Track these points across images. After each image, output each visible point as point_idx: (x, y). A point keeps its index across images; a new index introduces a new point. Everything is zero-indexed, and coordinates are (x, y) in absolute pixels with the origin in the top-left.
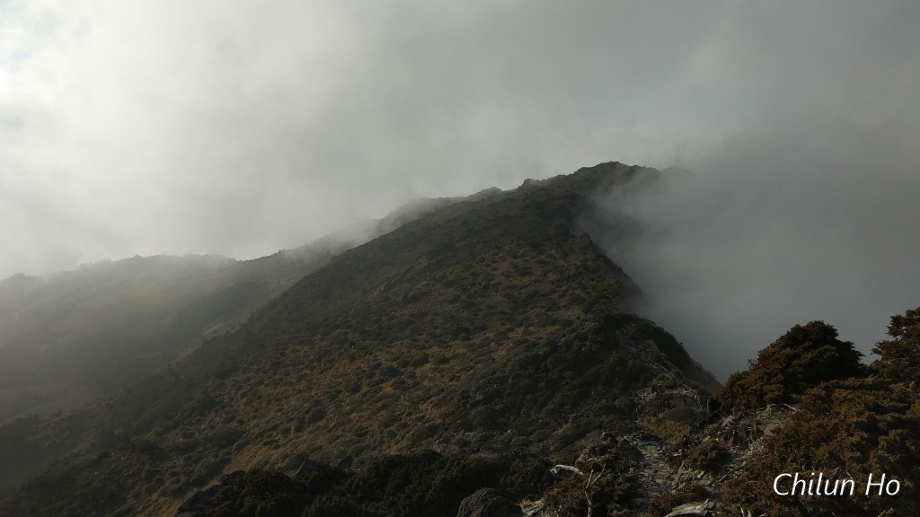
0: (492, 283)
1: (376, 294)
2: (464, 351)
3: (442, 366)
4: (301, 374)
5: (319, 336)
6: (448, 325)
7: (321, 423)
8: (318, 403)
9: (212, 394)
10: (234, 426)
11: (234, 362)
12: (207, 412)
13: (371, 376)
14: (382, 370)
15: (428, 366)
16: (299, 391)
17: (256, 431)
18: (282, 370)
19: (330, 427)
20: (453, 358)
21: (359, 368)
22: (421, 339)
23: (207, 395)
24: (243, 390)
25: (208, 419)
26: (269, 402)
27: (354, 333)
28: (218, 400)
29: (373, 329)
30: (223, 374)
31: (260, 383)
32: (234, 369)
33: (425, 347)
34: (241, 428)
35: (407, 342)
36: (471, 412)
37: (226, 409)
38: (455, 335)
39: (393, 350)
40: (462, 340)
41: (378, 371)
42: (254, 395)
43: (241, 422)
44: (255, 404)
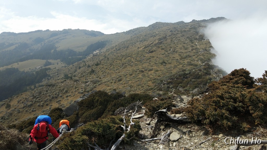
0: (176, 50)
1: (141, 49)
2: (164, 69)
3: (156, 72)
4: (117, 68)
5: (124, 58)
6: (160, 61)
7: (121, 82)
8: (121, 77)
9: (94, 70)
10: (98, 79)
11: (100, 62)
12: (92, 74)
13: (136, 72)
14: (140, 71)
15: (153, 72)
16: (116, 73)
17: (104, 81)
18: (113, 66)
19: (123, 83)
20: (160, 70)
21: (133, 69)
22: (152, 64)
23: (92, 69)
24: (102, 70)
25: (92, 76)
26: (108, 74)
27: (134, 59)
28: (95, 71)
29: (139, 59)
30: (97, 65)
31: (106, 69)
32: (100, 64)
33: (153, 66)
34: (100, 80)
35: (148, 64)
36: (162, 86)
37: (97, 74)
38: (162, 64)
39: (144, 66)
40: (164, 66)
41: (138, 71)
42: (105, 72)
43: (100, 78)
44: (104, 74)
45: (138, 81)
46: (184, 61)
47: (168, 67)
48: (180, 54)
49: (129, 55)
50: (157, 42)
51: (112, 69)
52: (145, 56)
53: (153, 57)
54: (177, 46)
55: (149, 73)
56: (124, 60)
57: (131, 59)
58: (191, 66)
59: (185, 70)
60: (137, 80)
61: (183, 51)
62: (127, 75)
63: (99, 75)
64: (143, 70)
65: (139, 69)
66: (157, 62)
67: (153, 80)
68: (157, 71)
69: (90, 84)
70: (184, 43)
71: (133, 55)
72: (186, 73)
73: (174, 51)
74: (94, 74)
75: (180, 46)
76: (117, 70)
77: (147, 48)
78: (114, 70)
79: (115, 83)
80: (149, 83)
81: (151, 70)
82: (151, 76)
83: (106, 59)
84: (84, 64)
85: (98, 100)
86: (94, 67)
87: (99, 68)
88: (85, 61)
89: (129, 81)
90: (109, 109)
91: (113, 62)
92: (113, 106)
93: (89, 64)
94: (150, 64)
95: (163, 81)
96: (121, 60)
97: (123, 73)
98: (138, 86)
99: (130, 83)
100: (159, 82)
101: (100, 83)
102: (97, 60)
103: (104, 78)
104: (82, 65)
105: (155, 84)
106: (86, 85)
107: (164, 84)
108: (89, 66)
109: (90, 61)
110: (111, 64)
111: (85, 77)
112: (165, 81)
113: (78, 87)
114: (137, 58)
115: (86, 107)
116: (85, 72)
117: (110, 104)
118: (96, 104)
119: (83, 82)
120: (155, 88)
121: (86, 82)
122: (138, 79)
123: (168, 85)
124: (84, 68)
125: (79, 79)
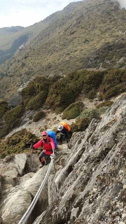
0: (95, 26)
1: (62, 33)
2: (88, 47)
3: (82, 52)
4: (45, 57)
5: (48, 46)
6: (83, 40)
7: (51, 68)
8: (50, 63)
9: (24, 63)
10: (31, 70)
11: (28, 55)
12: (23, 67)
13: (63, 56)
14: (66, 54)
15: (78, 52)
16: (45, 61)
17: (36, 71)
18: (40, 56)
19: (54, 69)
20: (85, 49)
21: (59, 54)
22: (76, 44)
23: (23, 63)
24: (31, 61)
25: (24, 69)
26: (38, 64)
27: (57, 44)
28: (26, 64)
29: (62, 43)
30: (26, 58)
31: (35, 59)
32: (28, 56)
33: (76, 47)
34: (32, 71)
35: (72, 46)
36: (90, 63)
37: (28, 66)
38: (85, 42)
39: (68, 48)
40: (87, 44)
41: (64, 54)
42: (34, 62)
43: (32, 69)
44: (35, 65)
45: (67, 63)
46: (105, 35)
47: (91, 44)
48: (100, 28)
49: (52, 41)
50: (75, 23)
51: (40, 58)
52: (67, 39)
53: (75, 38)
54: (96, 22)
55: (75, 54)
56: (49, 47)
57: (55, 45)
58: (112, 38)
59: (108, 43)
60: (65, 63)
61: (102, 26)
62: (55, 60)
63: (30, 67)
64: (69, 52)
65: (64, 53)
66: (80, 42)
67: (80, 59)
68: (82, 50)
69: (24, 76)
70: (102, 17)
71: (56, 41)
72: (110, 45)
73: (94, 28)
74: (26, 67)
75: (98, 21)
76: (45, 58)
77: (68, 31)
78: (43, 59)
79: (46, 70)
80: (77, 63)
81: (76, 51)
82: (77, 56)
83: (32, 50)
84: (14, 60)
85: (38, 86)
86: (24, 61)
87: (29, 61)
88: (14, 57)
89: (58, 65)
90: (52, 92)
91: (40, 52)
92: (55, 89)
93: (18, 59)
94: (74, 45)
95: (90, 58)
96: (46, 48)
97: (51, 60)
98: (68, 68)
99: (59, 67)
100: (87, 60)
101: (33, 74)
102: (25, 54)
103: (35, 68)
104: (13, 62)
105: (83, 63)
106: (22, 78)
107: (91, 61)
108: (19, 61)
109: (19, 56)
110: (38, 54)
111: (18, 71)
112: (91, 58)
113: (15, 81)
114: (61, 43)
115: (29, 94)
116: (17, 67)
117: (51, 87)
118: (38, 90)
119: (18, 76)
120: (84, 66)
121: (21, 75)
122: (67, 62)
123: (96, 61)
124: (15, 64)
125: (13, 74)
